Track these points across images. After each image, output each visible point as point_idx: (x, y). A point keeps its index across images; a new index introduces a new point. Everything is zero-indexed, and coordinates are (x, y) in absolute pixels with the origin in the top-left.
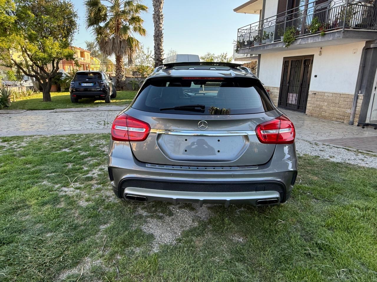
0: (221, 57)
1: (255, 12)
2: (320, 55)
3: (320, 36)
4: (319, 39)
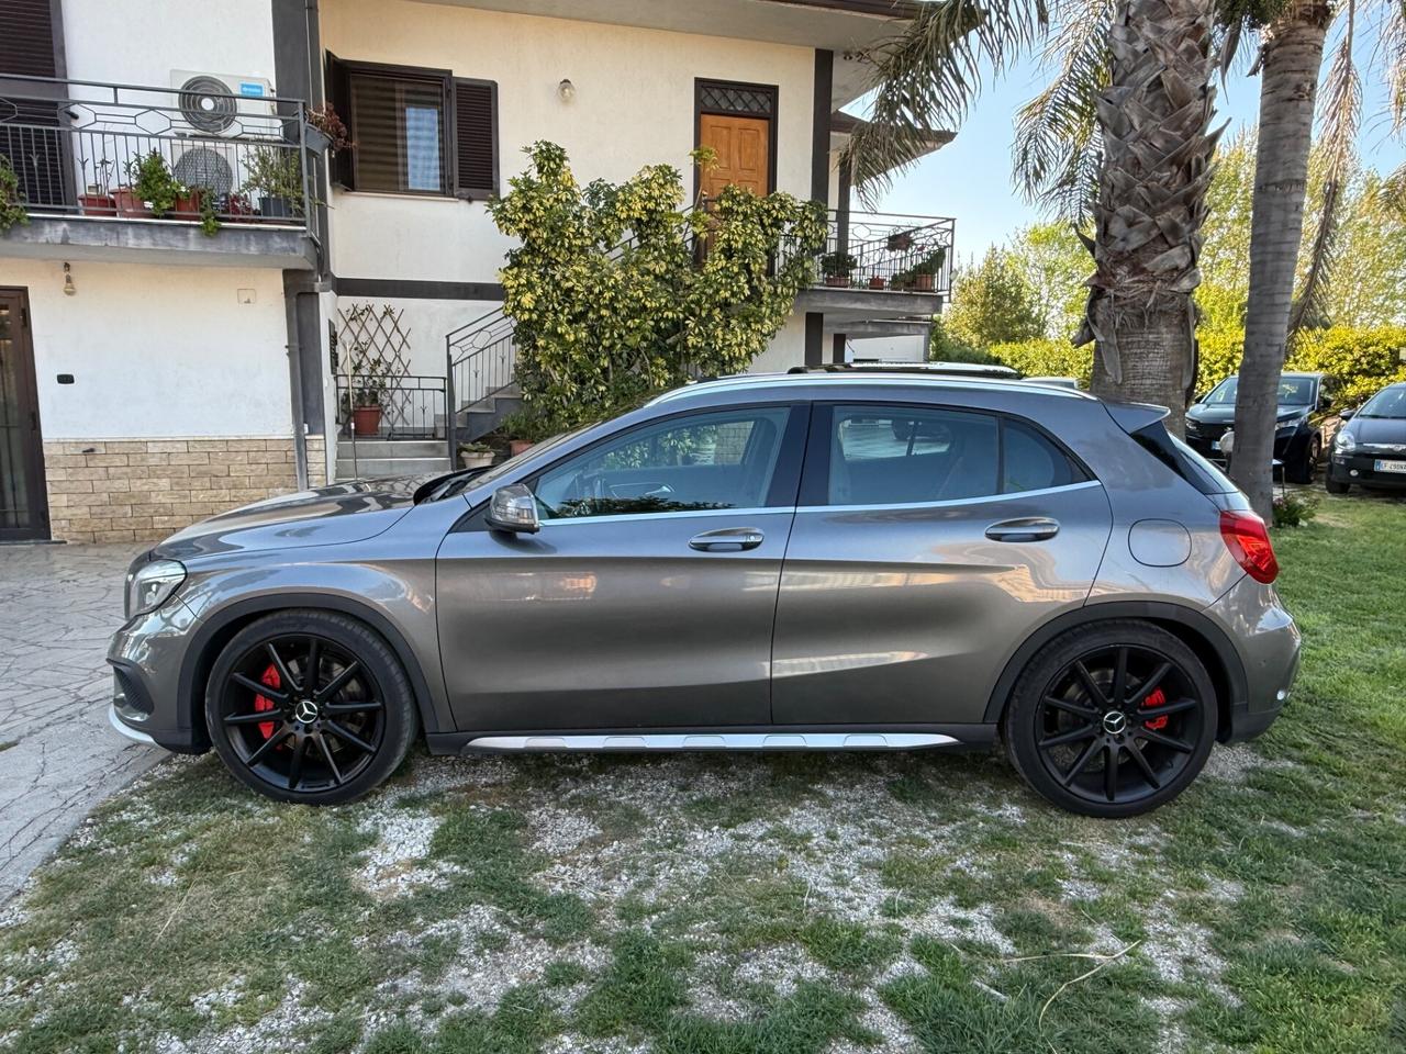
2: (69, 294)
3: (192, 232)
4: (186, 239)
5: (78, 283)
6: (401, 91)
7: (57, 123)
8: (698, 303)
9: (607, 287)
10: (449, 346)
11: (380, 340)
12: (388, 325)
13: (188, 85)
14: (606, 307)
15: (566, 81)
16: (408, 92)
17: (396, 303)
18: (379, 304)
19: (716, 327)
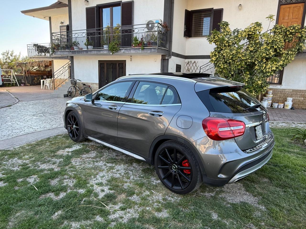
0: (6, 54)
1: (44, 18)
2: (131, 61)
3: (140, 49)
4: (139, 51)
5: (132, 59)
6: (203, 15)
7: (131, 32)
8: (258, 57)
9: (231, 55)
10: (200, 69)
11: (193, 68)
12: (194, 65)
13: (148, 22)
14: (230, 59)
15: (240, 5)
16: (204, 15)
17: (196, 60)
18: (193, 60)
19: (263, 64)
